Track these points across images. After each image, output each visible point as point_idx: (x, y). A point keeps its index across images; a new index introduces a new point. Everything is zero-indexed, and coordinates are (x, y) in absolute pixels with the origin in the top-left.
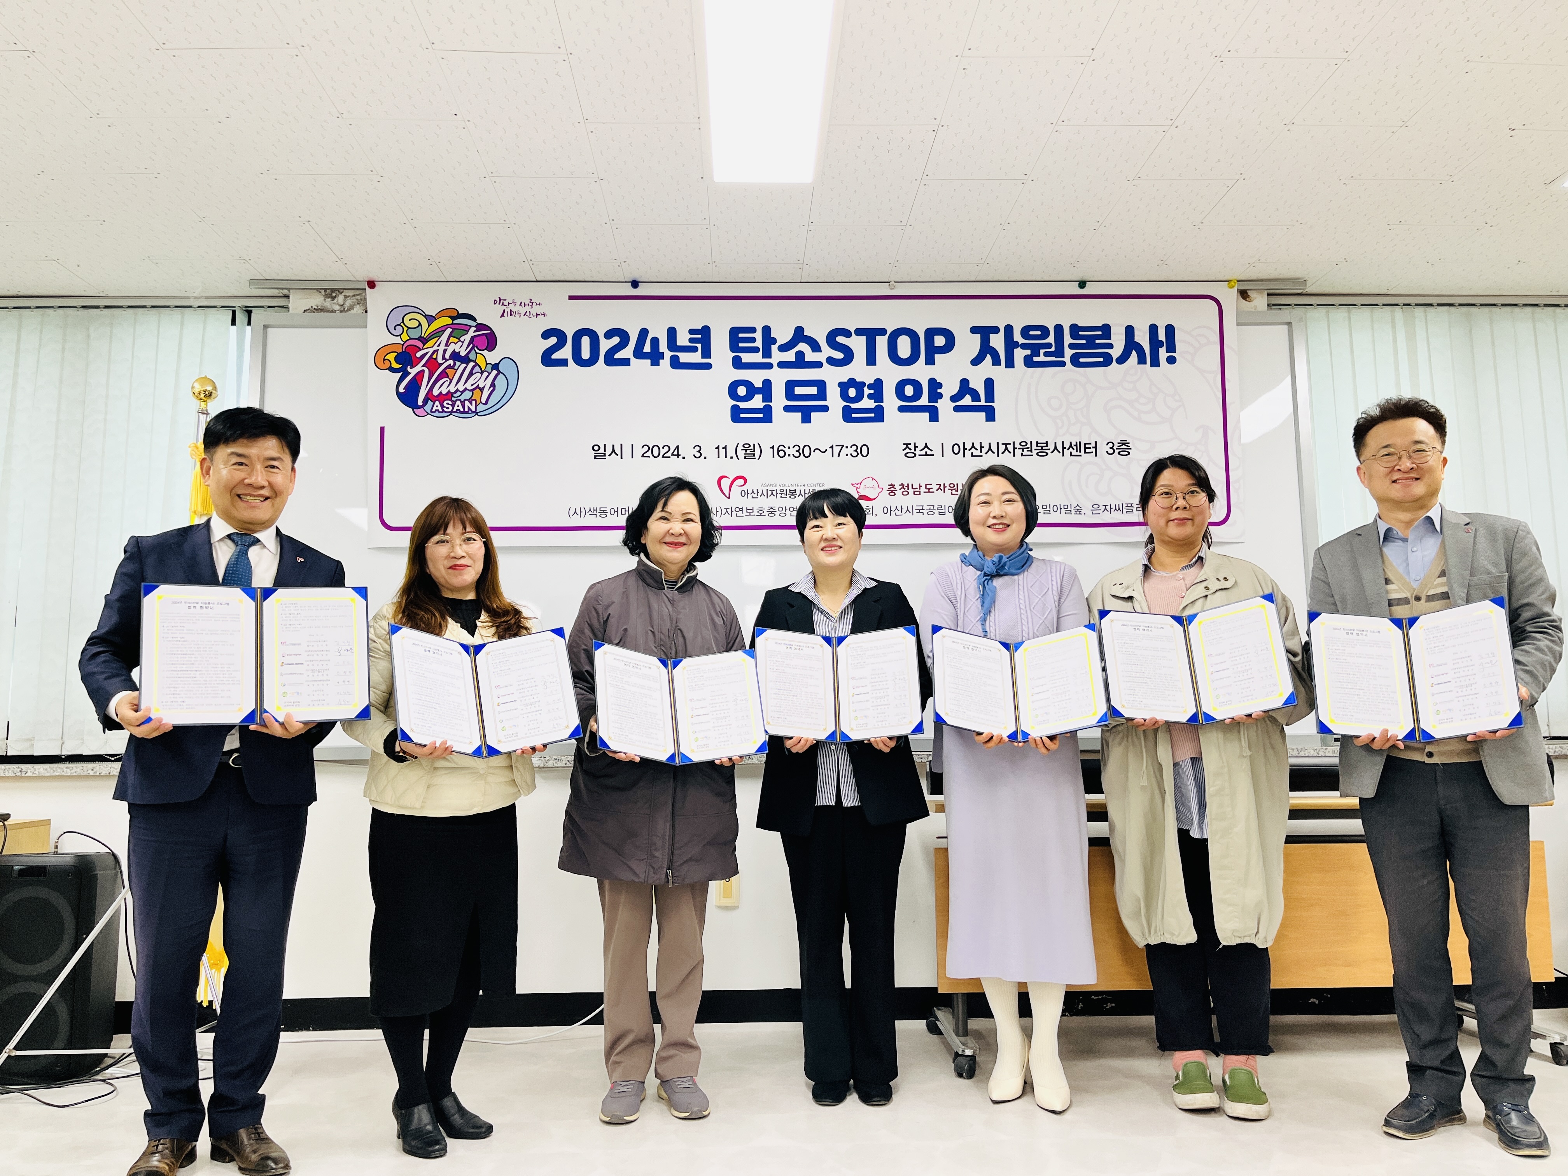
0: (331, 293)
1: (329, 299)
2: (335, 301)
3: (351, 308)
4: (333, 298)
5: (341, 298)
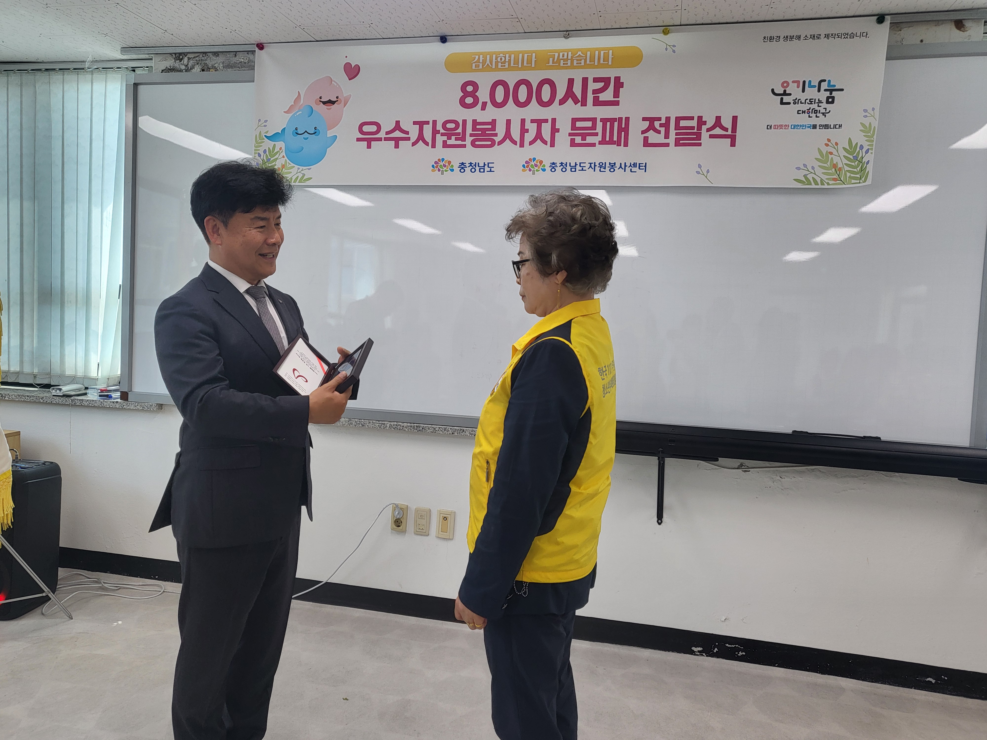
0: (179, 57)
1: (178, 61)
2: (182, 62)
3: (193, 66)
4: (181, 60)
5: (186, 59)
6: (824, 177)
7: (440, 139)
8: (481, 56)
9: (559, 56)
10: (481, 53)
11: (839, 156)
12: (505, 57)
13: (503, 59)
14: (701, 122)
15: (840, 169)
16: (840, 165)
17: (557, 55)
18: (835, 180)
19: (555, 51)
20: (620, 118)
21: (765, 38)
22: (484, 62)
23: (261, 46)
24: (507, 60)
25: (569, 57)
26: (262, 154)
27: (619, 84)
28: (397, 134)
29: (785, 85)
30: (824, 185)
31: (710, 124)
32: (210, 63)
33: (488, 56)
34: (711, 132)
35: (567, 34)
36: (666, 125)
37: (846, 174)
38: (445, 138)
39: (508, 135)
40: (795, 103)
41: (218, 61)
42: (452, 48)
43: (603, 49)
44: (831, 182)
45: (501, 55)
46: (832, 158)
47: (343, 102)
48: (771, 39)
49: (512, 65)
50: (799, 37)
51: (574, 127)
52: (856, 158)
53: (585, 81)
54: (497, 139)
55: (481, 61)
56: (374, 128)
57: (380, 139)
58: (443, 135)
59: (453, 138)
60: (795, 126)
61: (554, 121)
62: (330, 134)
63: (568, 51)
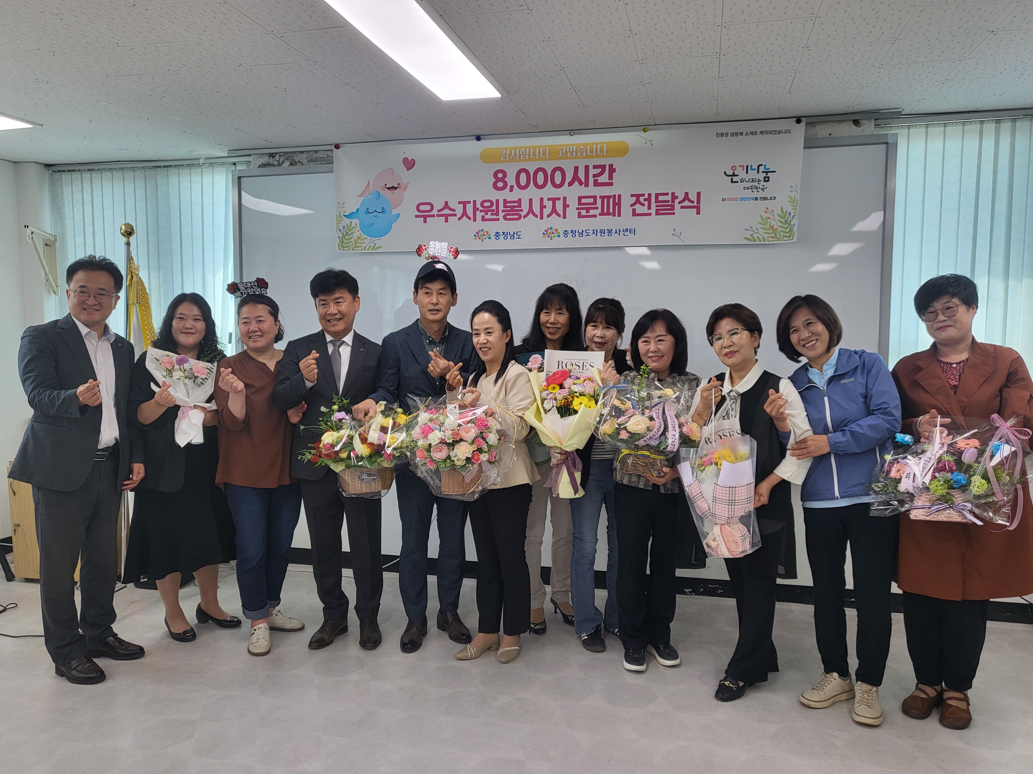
0: (272, 155)
1: (272, 158)
2: (275, 159)
3: (283, 162)
4: (274, 157)
5: (277, 157)
6: (765, 236)
7: (479, 215)
8: (508, 151)
9: (566, 149)
10: (508, 148)
11: (775, 220)
12: (526, 151)
13: (525, 152)
14: (674, 197)
15: (776, 229)
16: (776, 227)
17: (565, 148)
18: (773, 237)
19: (563, 145)
20: (614, 196)
21: (717, 134)
22: (510, 154)
23: (337, 147)
24: (527, 153)
25: (574, 150)
26: (342, 229)
27: (612, 170)
28: (447, 211)
29: (734, 168)
30: (765, 241)
31: (680, 199)
32: (297, 159)
33: (513, 151)
34: (683, 204)
35: (572, 132)
36: (649, 199)
37: (780, 233)
38: (483, 214)
39: (531, 211)
40: (741, 182)
41: (303, 158)
42: (485, 144)
43: (599, 143)
44: (770, 239)
45: (523, 149)
46: (770, 222)
47: (403, 188)
48: (722, 135)
49: (531, 156)
50: (742, 134)
51: (580, 203)
52: (786, 221)
53: (587, 168)
54: (523, 214)
55: (508, 154)
56: (428, 207)
57: (433, 216)
58: (481, 211)
59: (489, 213)
60: (742, 198)
61: (565, 198)
62: (394, 212)
63: (573, 145)
